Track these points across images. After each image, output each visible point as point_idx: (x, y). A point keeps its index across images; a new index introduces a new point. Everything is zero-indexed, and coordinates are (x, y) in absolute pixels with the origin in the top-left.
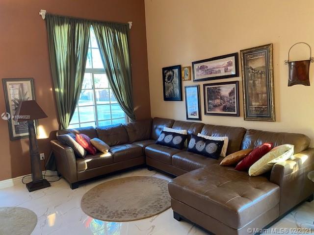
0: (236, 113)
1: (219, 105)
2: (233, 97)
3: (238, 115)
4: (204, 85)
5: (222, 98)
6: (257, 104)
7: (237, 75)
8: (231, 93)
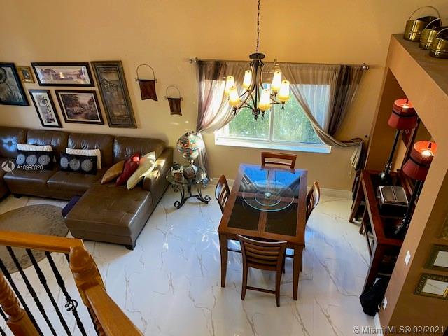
0: (100, 121)
1: (80, 113)
2: (93, 106)
3: (102, 123)
4: (57, 91)
5: (81, 106)
6: (119, 114)
7: (92, 85)
8: (91, 102)
